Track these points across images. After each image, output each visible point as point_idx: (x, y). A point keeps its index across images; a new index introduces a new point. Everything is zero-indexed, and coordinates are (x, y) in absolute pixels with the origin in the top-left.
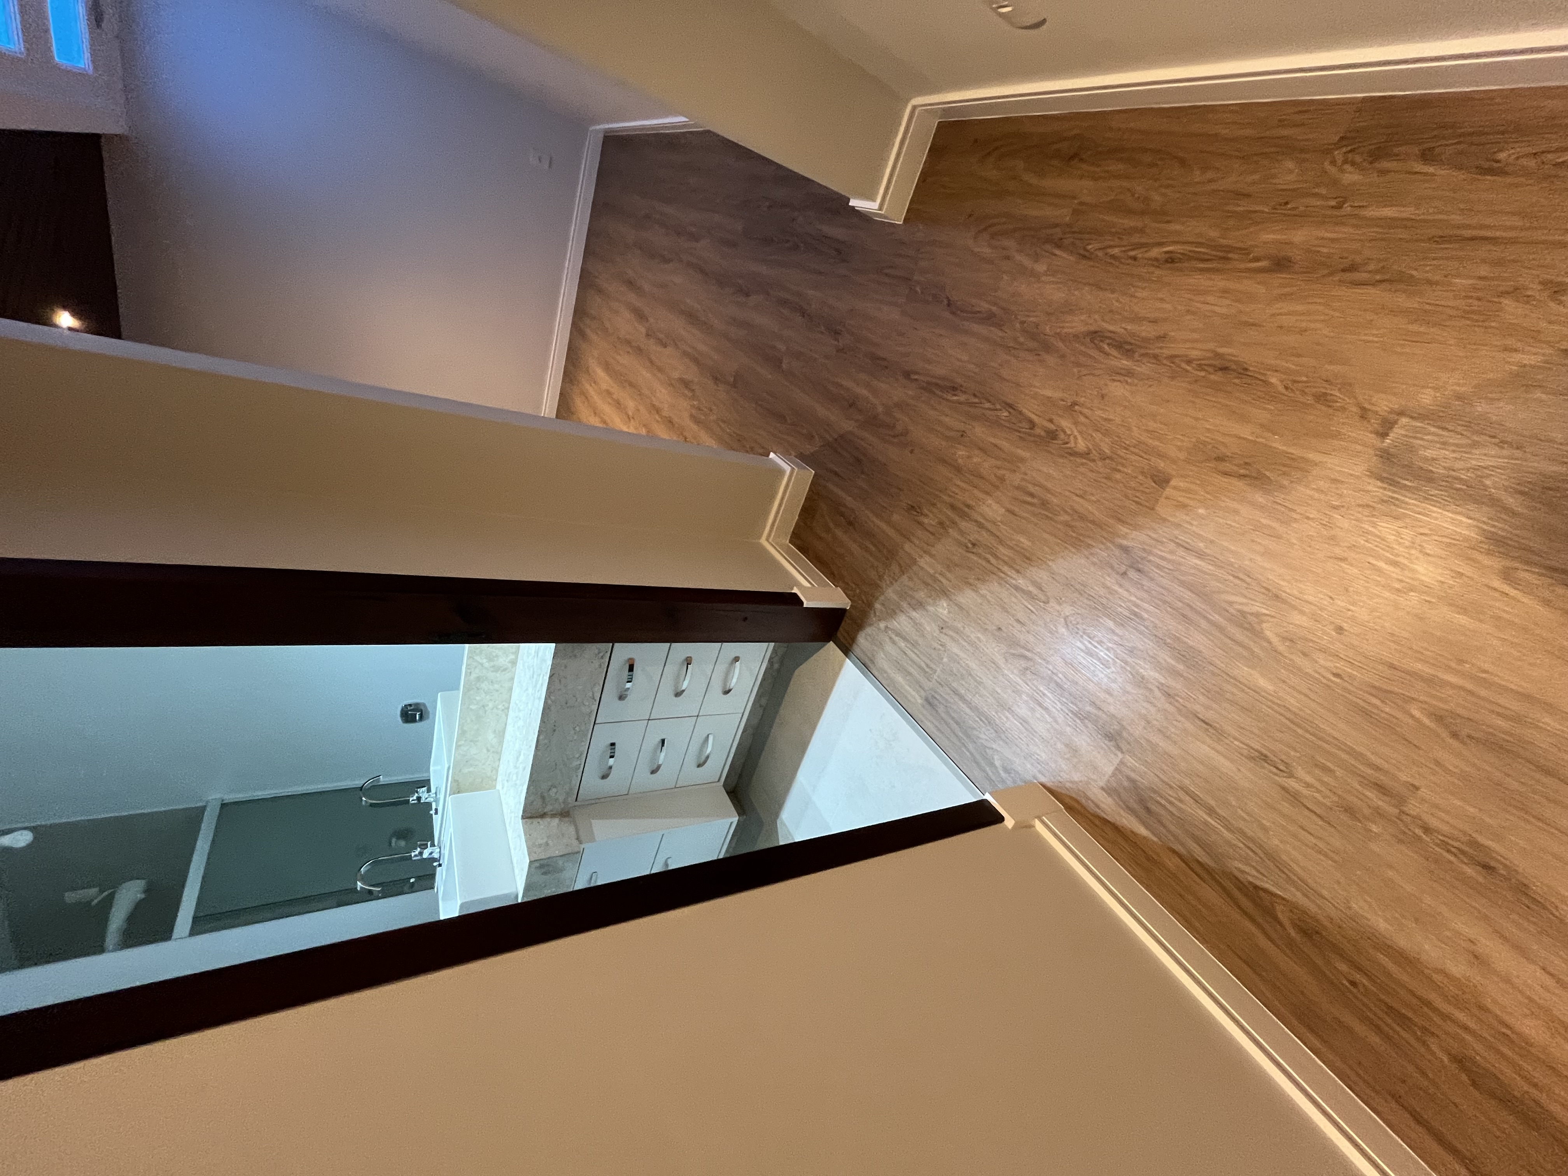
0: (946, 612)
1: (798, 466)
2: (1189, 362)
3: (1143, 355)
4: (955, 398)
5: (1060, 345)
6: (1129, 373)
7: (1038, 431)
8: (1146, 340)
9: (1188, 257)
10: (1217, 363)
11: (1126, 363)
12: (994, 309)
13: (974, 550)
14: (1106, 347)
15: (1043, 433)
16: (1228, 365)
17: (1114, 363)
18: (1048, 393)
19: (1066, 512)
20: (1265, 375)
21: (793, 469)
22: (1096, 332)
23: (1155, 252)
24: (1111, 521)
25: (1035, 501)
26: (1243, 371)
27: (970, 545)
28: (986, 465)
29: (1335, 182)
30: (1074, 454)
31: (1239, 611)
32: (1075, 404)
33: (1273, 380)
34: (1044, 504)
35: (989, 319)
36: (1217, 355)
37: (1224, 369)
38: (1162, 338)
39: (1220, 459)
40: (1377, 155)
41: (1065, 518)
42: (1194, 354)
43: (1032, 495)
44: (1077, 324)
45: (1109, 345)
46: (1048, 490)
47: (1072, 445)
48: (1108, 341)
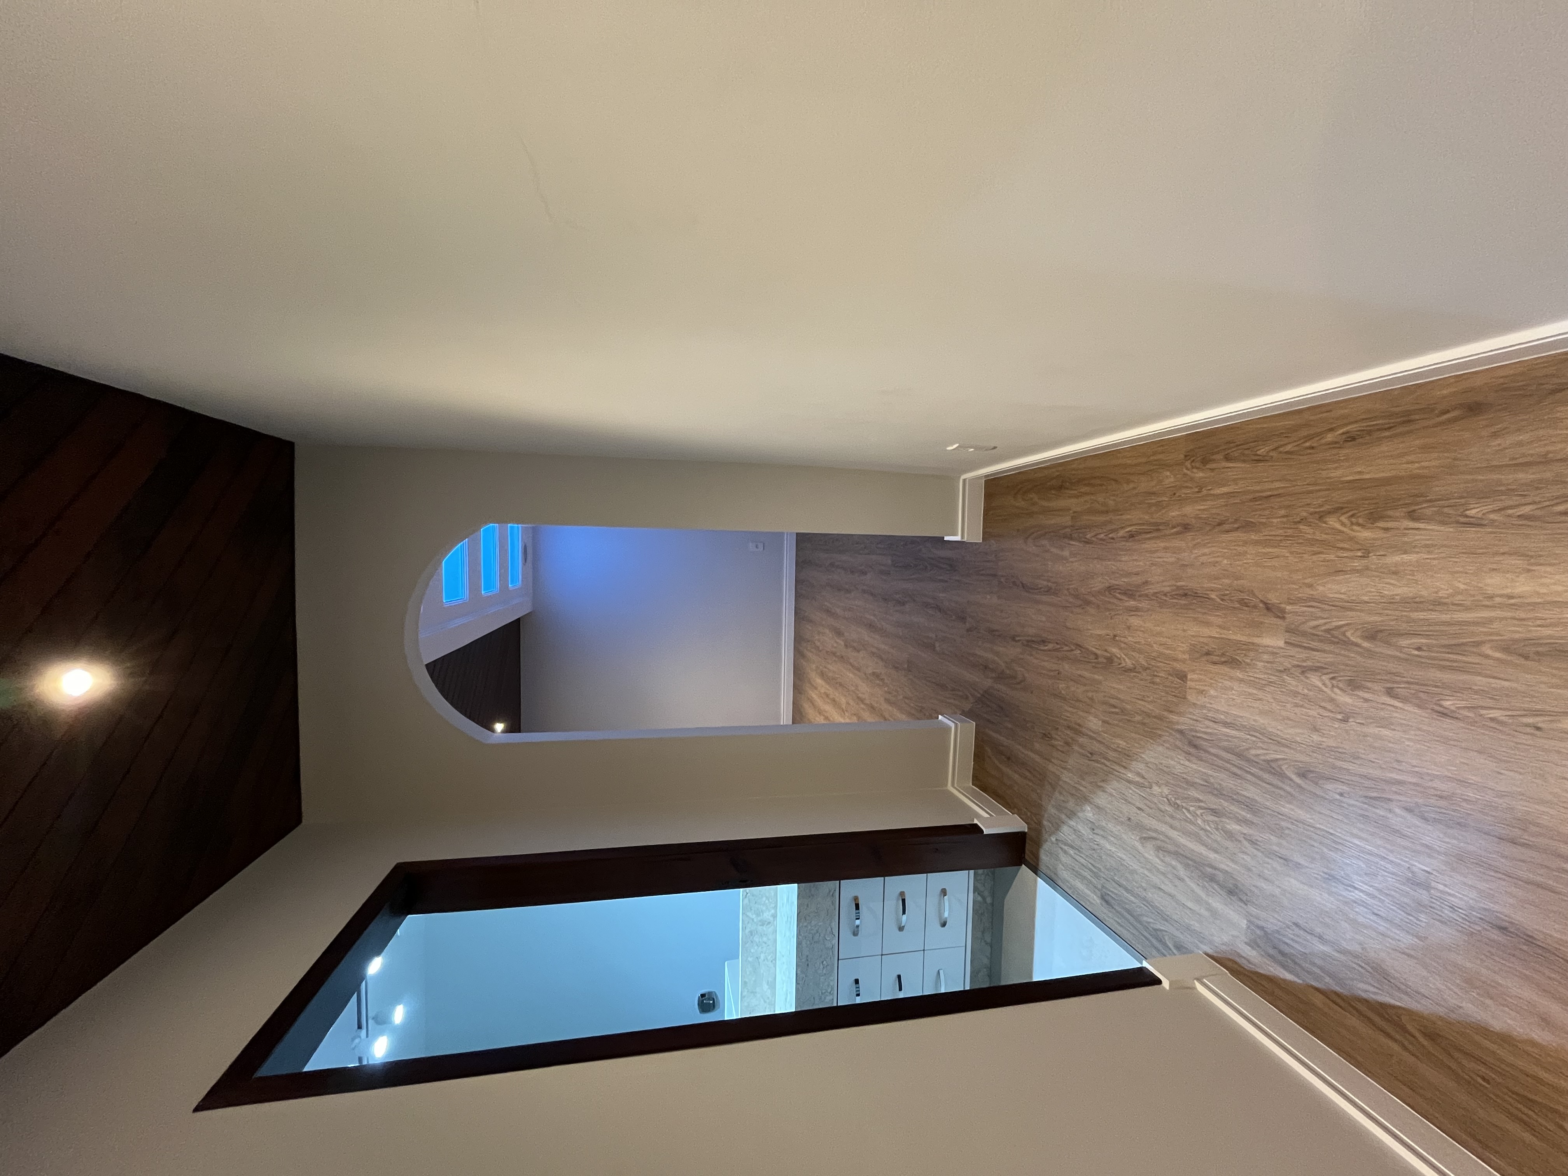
0: (1091, 815)
1: (961, 721)
2: (1165, 595)
3: (1140, 596)
4: (1046, 648)
5: (1093, 599)
6: (1137, 609)
7: (1101, 660)
8: (1138, 586)
9: (1139, 533)
10: (1181, 592)
11: (1132, 603)
12: (1050, 584)
13: (1093, 759)
14: (1118, 595)
15: (1105, 661)
16: (1186, 592)
17: (1127, 604)
18: (1099, 632)
19: (1137, 713)
20: (1207, 594)
21: (956, 725)
22: (1110, 587)
23: (1122, 533)
24: (1166, 713)
25: (1117, 710)
26: (1196, 595)
27: (1089, 755)
28: (1079, 690)
29: (1192, 479)
30: (1128, 670)
31: (1264, 761)
32: (1115, 636)
33: (1213, 596)
34: (1123, 711)
35: (1049, 591)
36: (1178, 588)
37: (1186, 595)
38: (1146, 583)
39: (1208, 654)
40: (1205, 461)
41: (1138, 718)
42: (1167, 589)
43: (1115, 707)
44: (1098, 584)
45: (1119, 593)
46: (1123, 701)
47: (1124, 665)
48: (1119, 591)
